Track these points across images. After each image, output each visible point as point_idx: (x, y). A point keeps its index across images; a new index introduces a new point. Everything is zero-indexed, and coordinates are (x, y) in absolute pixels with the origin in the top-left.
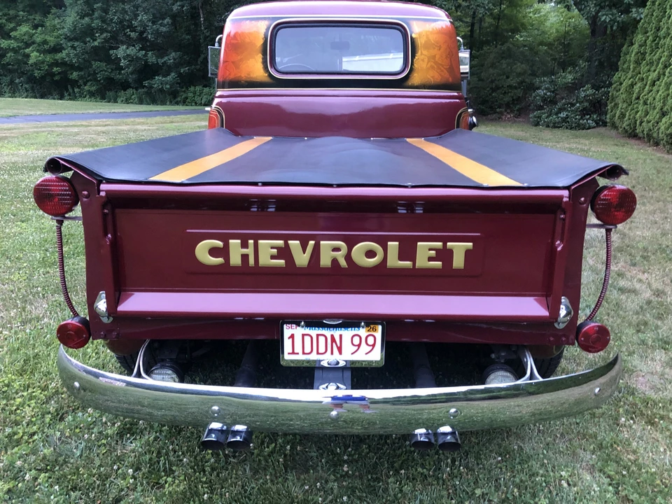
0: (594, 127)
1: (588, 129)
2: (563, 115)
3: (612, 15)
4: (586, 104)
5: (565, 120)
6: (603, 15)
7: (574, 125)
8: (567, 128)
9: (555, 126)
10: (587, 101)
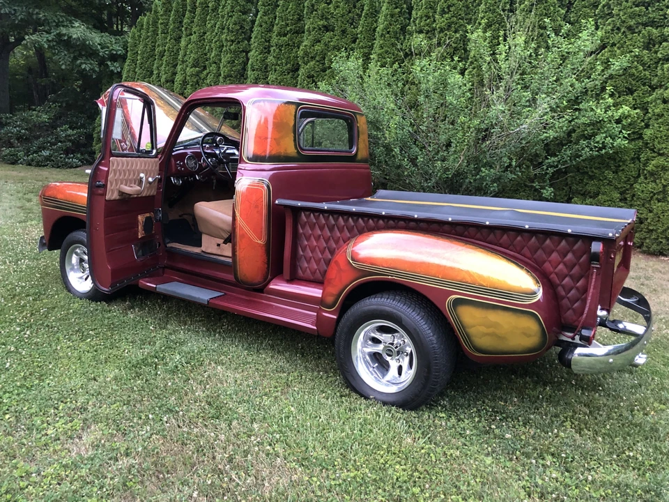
0: (80, 166)
1: (75, 167)
2: (46, 153)
3: (91, 64)
4: (69, 144)
5: (48, 159)
6: (82, 63)
7: (60, 165)
8: (53, 167)
9: (39, 165)
10: (70, 141)
